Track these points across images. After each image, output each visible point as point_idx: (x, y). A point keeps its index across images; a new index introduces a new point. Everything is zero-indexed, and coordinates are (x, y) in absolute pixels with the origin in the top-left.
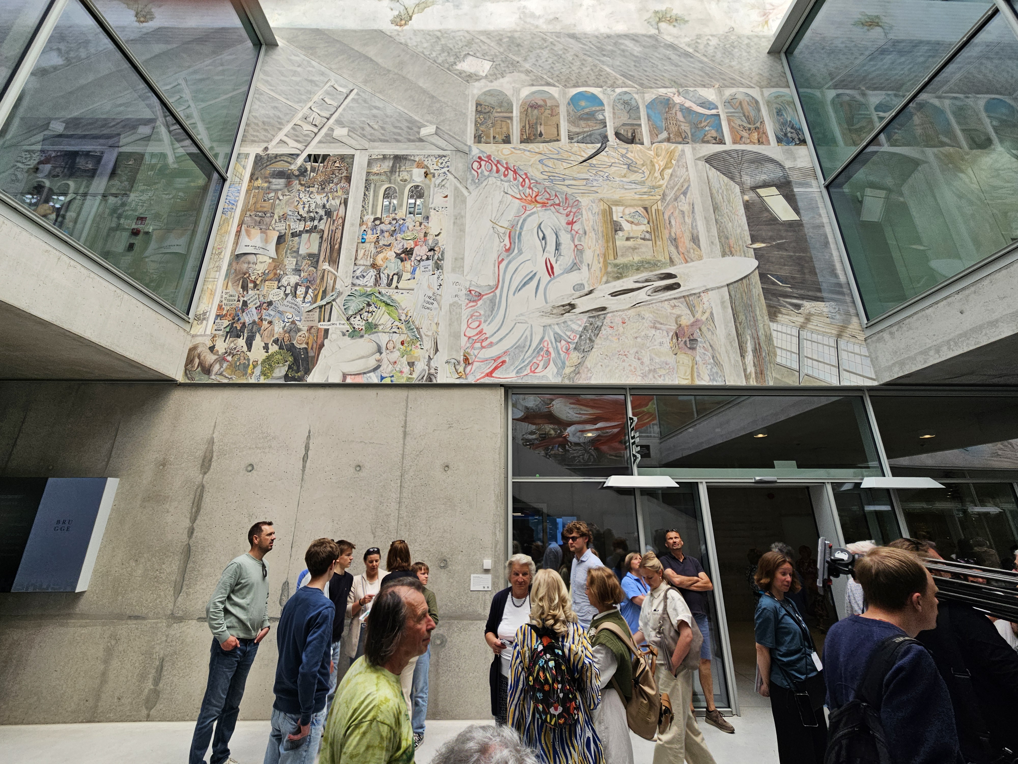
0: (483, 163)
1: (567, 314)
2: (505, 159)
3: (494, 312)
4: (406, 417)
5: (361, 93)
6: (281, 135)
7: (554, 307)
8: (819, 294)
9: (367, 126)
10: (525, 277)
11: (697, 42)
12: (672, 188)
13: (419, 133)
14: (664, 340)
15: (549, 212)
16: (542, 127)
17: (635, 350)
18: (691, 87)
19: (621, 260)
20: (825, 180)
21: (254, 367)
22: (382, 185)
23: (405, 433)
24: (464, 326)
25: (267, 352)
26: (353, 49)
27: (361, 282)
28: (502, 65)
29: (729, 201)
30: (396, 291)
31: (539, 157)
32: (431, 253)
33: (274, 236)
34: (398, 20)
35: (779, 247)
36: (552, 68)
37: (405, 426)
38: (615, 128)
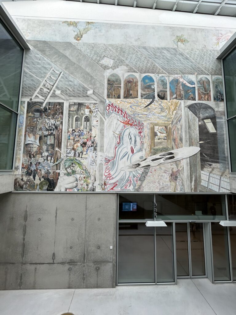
0: (110, 107)
1: (137, 168)
2: (118, 105)
3: (114, 166)
4: (86, 203)
5: (64, 74)
6: (36, 93)
7: (133, 165)
8: (218, 161)
9: (68, 89)
10: (124, 154)
11: (191, 52)
12: (176, 119)
13: (87, 93)
14: (167, 177)
15: (133, 128)
16: (132, 91)
17: (158, 180)
19: (156, 147)
21: (37, 186)
22: (74, 116)
23: (86, 209)
24: (104, 172)
25: (40, 181)
26: (60, 52)
27: (69, 155)
28: (118, 62)
29: (194, 124)
30: (81, 158)
31: (130, 105)
32: (92, 144)
33: (38, 137)
34: (77, 37)
35: (208, 143)
37: (86, 206)
38: (157, 93)
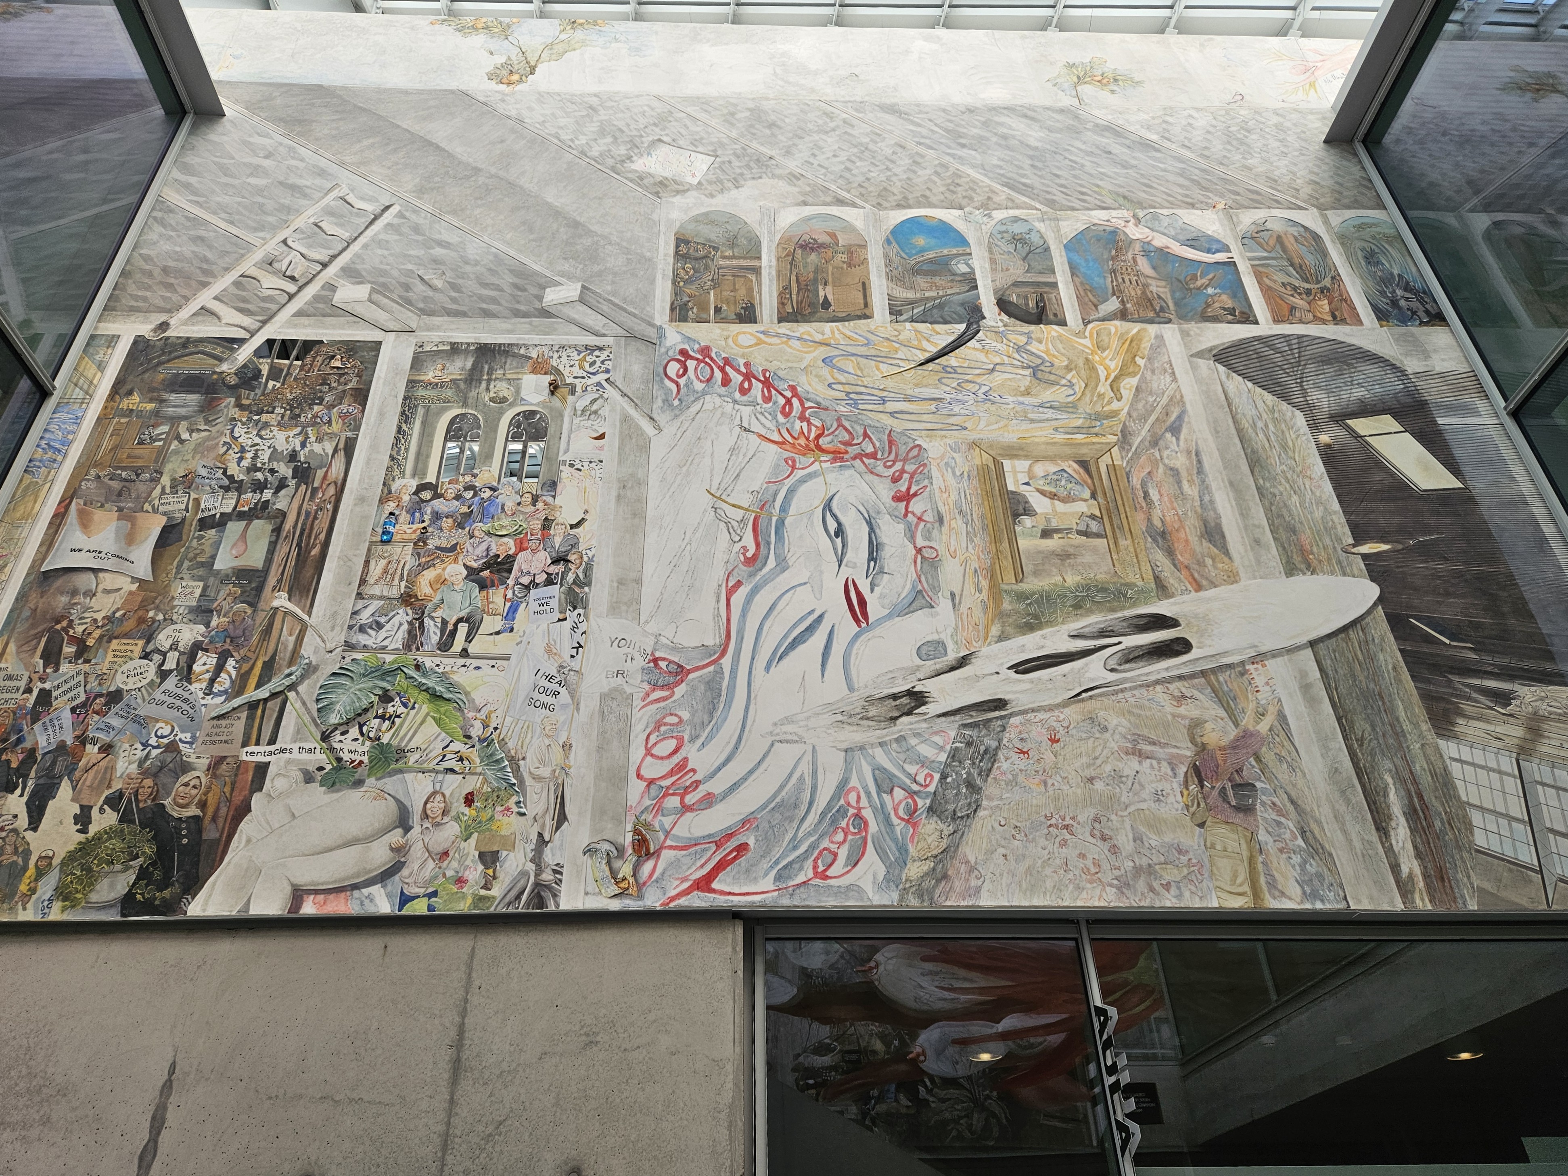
0: (691, 364)
1: (905, 719)
2: (743, 356)
4: (463, 1014)
5: (407, 214)
6: (205, 298)
7: (870, 701)
8: (1548, 666)
9: (417, 281)
10: (795, 626)
12: (1144, 418)
13: (540, 298)
14: (1167, 786)
15: (851, 471)
16: (829, 289)
17: (1091, 812)
18: (1163, 207)
19: (1032, 584)
20: (1506, 399)
21: (40, 873)
22: (445, 410)
23: (457, 1067)
24: (637, 752)
25: (83, 831)
27: (370, 639)
28: (736, 163)
29: (1284, 447)
30: (462, 661)
31: (823, 352)
32: (560, 568)
33: (154, 526)
34: (505, 72)
35: (1425, 551)
36: (848, 169)
37: (458, 1044)
38: (995, 292)
